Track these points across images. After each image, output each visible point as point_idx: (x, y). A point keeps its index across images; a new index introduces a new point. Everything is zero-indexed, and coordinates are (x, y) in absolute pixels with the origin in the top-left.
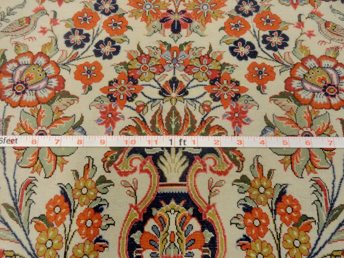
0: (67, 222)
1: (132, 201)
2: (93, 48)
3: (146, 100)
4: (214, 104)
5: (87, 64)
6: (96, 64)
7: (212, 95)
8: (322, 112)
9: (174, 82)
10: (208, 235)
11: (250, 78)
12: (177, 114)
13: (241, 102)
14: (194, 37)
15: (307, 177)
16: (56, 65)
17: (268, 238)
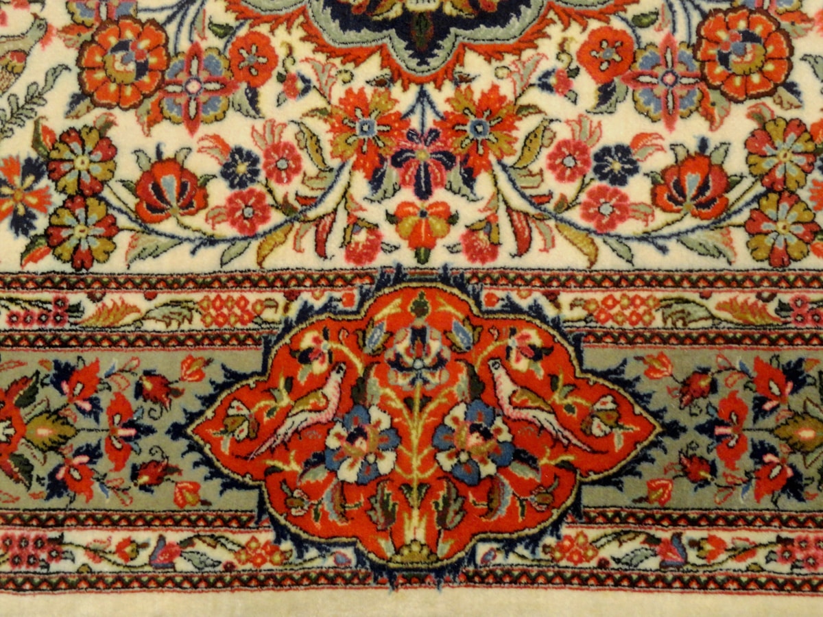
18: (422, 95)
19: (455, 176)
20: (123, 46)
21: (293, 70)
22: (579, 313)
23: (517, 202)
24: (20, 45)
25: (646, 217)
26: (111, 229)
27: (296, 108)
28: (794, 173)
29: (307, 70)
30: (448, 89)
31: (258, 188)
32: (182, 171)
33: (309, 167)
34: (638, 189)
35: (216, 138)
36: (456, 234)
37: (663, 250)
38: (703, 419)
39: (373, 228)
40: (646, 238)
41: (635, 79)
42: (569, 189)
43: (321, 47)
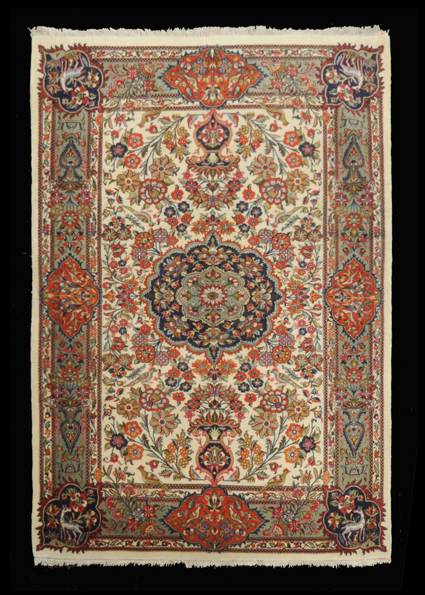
0: (176, 451)
1: (200, 445)
2: (179, 386)
3: (204, 409)
4: (232, 411)
5: (177, 393)
6: (181, 393)
7: (231, 407)
8: (274, 414)
9: (215, 402)
10: (227, 458)
11: (246, 400)
12: (216, 414)
13: (242, 411)
14: (222, 382)
15: (265, 438)
16: (165, 394)
17: (249, 459)
18: (137, 296)
19: (121, 302)
20: (148, 240)
21: (143, 272)
22: (93, 324)
23: (115, 314)
24: (149, 221)
25: (112, 336)
26: (110, 240)
27: (135, 273)
28: (121, 363)
29: (143, 274)
30: (138, 301)
31: (118, 267)
32: (122, 253)
33: (123, 276)
34: (118, 335)
35: (129, 259)
36: (109, 302)
37: (106, 339)
38: (72, 345)
39: (110, 288)
40: (108, 336)
41: (140, 334)
42: (118, 322)
43: (147, 277)
